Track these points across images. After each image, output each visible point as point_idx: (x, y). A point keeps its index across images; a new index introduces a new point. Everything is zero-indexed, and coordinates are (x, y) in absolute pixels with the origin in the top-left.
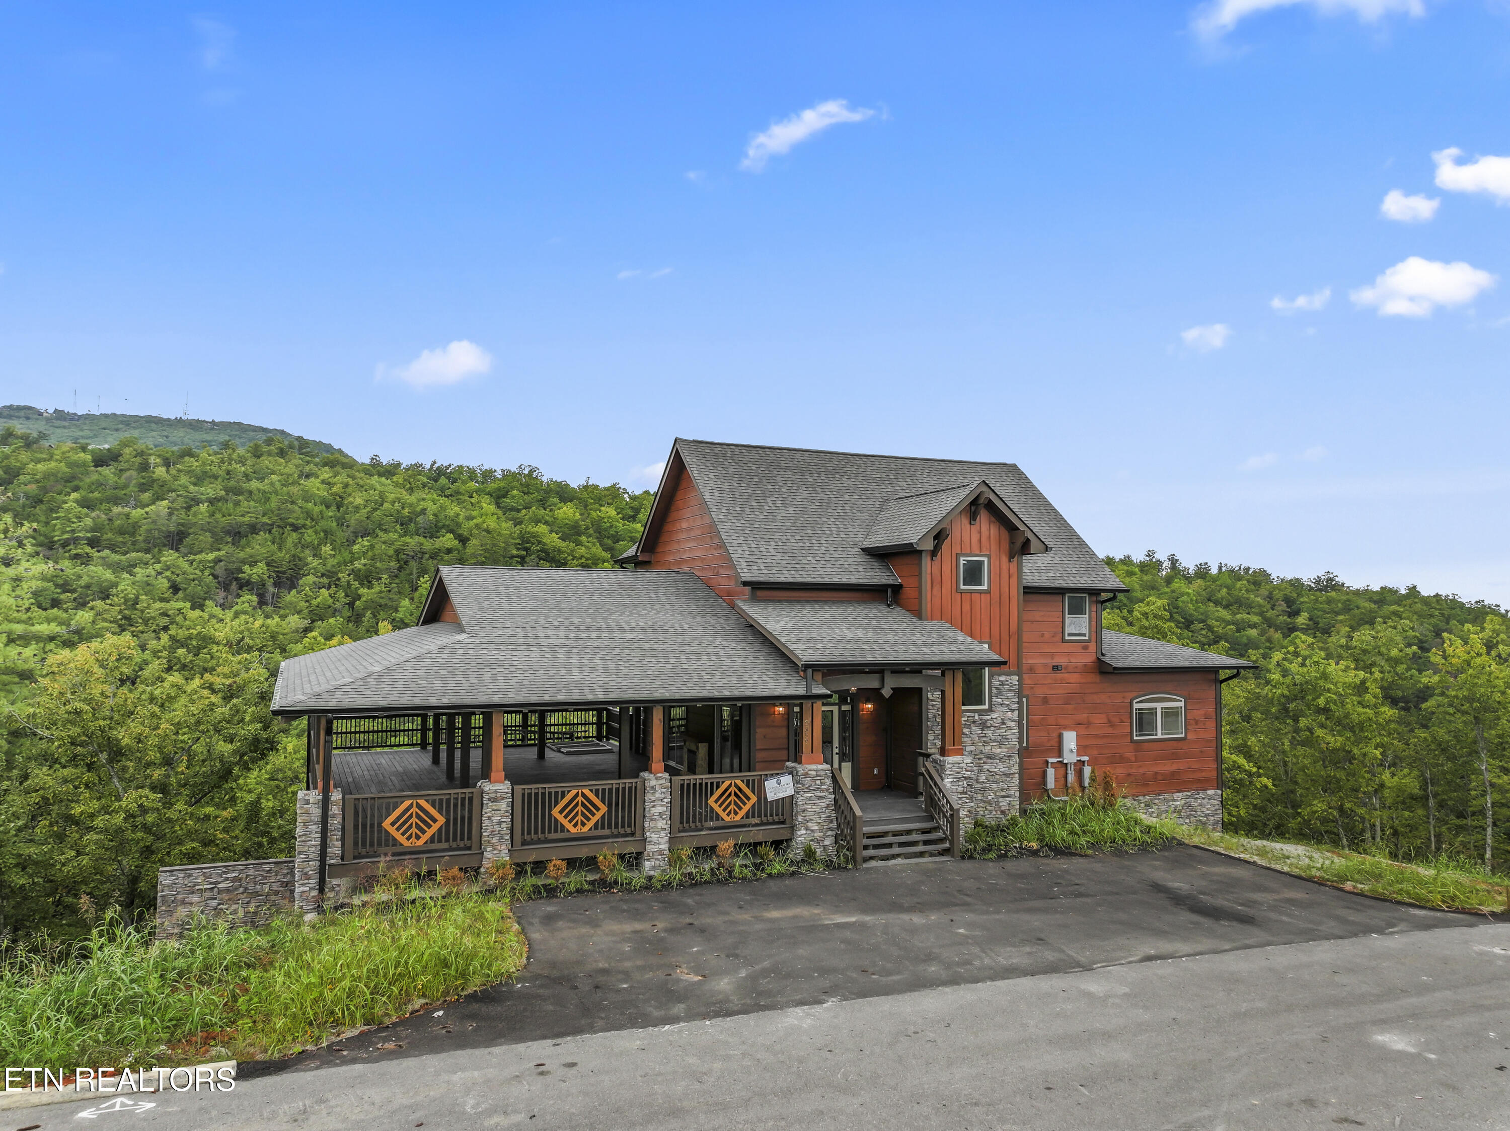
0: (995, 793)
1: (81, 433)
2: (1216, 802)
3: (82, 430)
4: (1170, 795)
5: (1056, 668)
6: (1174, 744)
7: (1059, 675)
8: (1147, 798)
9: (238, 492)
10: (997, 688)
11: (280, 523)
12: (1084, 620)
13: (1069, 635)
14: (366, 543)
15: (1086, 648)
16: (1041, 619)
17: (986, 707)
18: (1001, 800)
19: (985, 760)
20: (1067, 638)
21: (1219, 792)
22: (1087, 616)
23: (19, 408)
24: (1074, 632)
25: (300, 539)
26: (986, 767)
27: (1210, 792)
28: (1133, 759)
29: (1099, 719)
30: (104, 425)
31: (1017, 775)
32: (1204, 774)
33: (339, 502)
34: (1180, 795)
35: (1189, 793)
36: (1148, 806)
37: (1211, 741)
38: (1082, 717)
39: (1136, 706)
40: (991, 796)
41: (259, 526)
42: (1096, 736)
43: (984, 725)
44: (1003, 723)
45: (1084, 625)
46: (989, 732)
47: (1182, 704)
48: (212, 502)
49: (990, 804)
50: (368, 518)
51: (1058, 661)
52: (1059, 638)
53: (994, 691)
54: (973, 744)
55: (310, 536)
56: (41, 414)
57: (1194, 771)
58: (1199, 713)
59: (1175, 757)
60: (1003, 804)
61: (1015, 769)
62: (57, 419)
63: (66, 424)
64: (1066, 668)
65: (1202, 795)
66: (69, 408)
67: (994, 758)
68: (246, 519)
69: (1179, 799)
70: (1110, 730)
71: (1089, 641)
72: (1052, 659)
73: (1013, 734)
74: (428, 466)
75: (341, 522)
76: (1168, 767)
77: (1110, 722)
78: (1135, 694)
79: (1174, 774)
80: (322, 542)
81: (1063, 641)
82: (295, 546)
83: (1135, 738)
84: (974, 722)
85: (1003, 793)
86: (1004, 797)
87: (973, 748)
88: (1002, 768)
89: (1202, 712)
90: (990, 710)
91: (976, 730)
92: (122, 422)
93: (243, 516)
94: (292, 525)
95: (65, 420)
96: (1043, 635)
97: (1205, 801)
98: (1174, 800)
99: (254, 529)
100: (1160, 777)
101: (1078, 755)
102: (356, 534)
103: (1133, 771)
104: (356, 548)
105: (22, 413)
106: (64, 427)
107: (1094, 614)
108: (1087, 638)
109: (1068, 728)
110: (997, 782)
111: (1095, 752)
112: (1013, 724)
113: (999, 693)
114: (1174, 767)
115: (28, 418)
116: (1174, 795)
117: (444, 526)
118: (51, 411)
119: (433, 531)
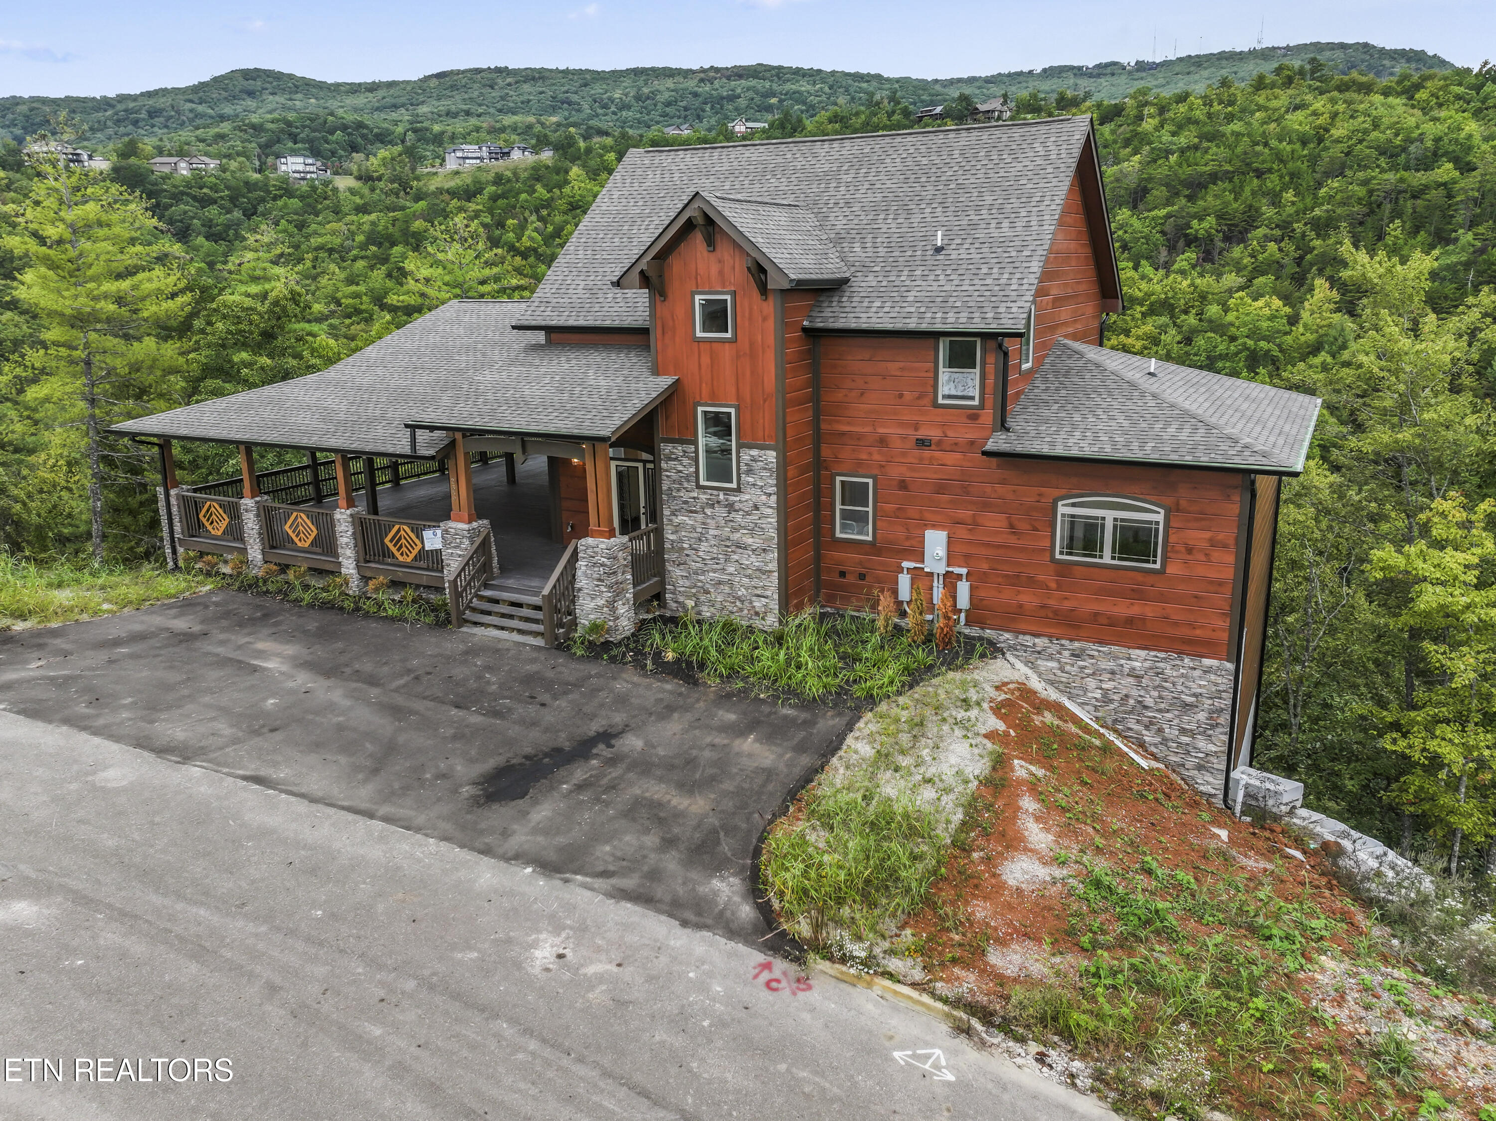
0: (747, 589)
1: (1155, 83)
2: (1220, 680)
3: (1156, 79)
4: (1124, 650)
5: (922, 443)
6: (1139, 577)
7: (927, 453)
8: (1077, 644)
9: (1212, 137)
10: (746, 464)
11: (1244, 169)
12: (972, 376)
13: (944, 397)
14: (1336, 185)
15: (974, 417)
16: (899, 374)
17: (734, 485)
18: (754, 599)
19: (733, 548)
20: (940, 401)
21: (1231, 666)
22: (977, 370)
23: (1107, 65)
24: (953, 392)
25: (1260, 186)
26: (736, 557)
27: (1207, 662)
28: (1053, 585)
29: (995, 522)
30: (1177, 69)
31: (776, 574)
32: (1198, 632)
33: (1320, 136)
34: (1143, 653)
35: (1162, 655)
36: (1075, 655)
37: (1220, 584)
38: (965, 514)
39: (1063, 509)
40: (742, 592)
41: (1220, 175)
42: (988, 545)
43: (731, 507)
44: (756, 508)
45: (970, 383)
46: (738, 517)
47: (1160, 517)
48: (1182, 151)
49: (742, 602)
50: (1347, 154)
51: (923, 433)
52: (926, 401)
53: (744, 468)
54: (717, 527)
55: (1272, 182)
56: (1124, 68)
57: (1176, 624)
58: (1198, 537)
59: (1138, 595)
60: (758, 604)
61: (773, 566)
62: (1138, 70)
63: (1144, 74)
64: (939, 443)
65: (1187, 660)
66: (1149, 58)
67: (745, 548)
68: (1208, 168)
69: (1140, 659)
70: (1013, 540)
71: (982, 406)
72: (916, 429)
73: (770, 523)
74: (1476, 70)
75: (1313, 160)
76: (1122, 609)
77: (1012, 526)
78: (1063, 492)
79: (1130, 621)
80: (1285, 188)
81: (936, 405)
82: (1253, 193)
83: (1058, 556)
84: (718, 502)
85: (759, 592)
86: (758, 596)
87: (716, 532)
88: (754, 561)
89: (1207, 535)
90: (738, 490)
91: (721, 512)
92: (1194, 64)
93: (1205, 165)
94: (1256, 170)
95: (1144, 70)
96: (901, 396)
97: (1197, 673)
98: (1129, 659)
99: (1214, 177)
100: (1105, 621)
101: (948, 565)
102: (1328, 174)
103: (1052, 602)
104: (1323, 192)
105: (1109, 70)
106: (1142, 79)
107: (990, 368)
108: (976, 402)
109: (934, 527)
110: (749, 577)
111: (984, 566)
112: (770, 511)
113: (749, 472)
114: (1136, 609)
115: (1113, 74)
116: (1130, 651)
117: (1446, 154)
118: (1132, 64)
119: (1427, 163)
